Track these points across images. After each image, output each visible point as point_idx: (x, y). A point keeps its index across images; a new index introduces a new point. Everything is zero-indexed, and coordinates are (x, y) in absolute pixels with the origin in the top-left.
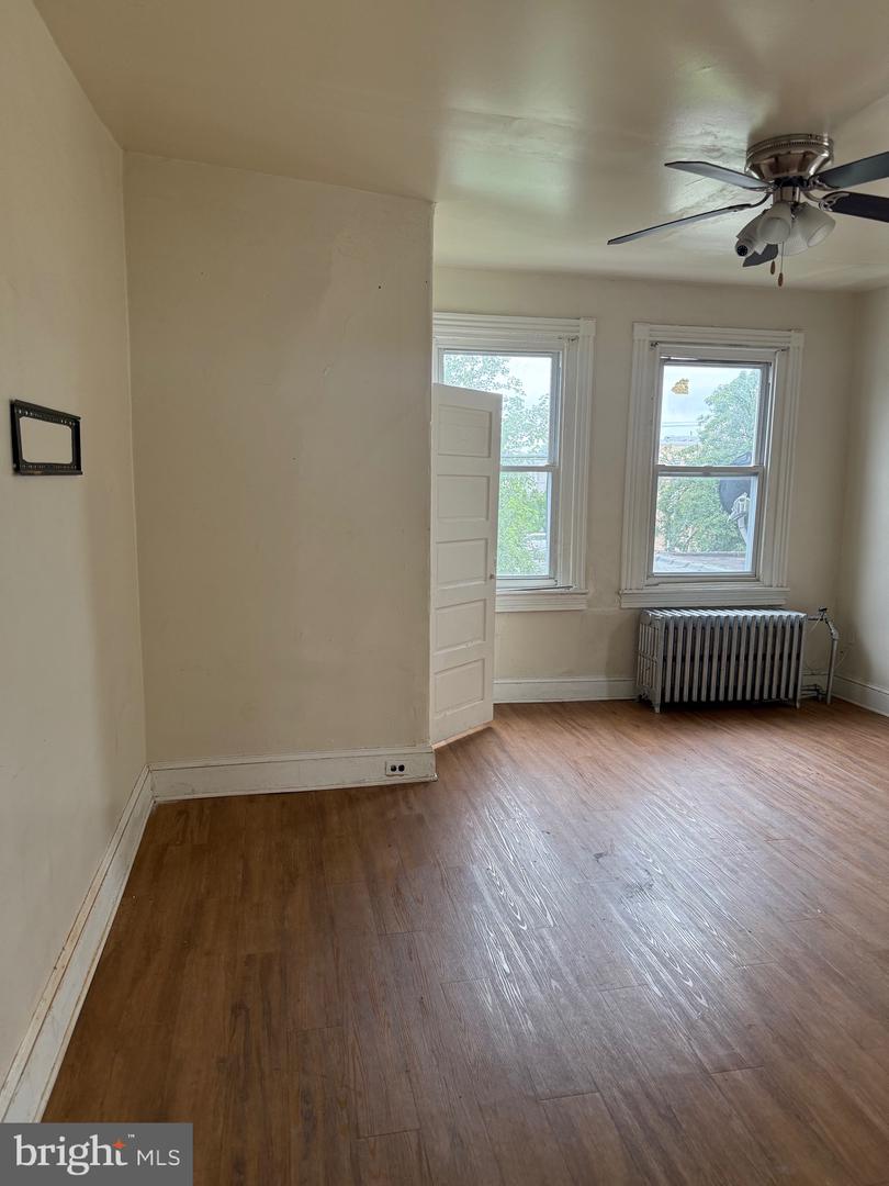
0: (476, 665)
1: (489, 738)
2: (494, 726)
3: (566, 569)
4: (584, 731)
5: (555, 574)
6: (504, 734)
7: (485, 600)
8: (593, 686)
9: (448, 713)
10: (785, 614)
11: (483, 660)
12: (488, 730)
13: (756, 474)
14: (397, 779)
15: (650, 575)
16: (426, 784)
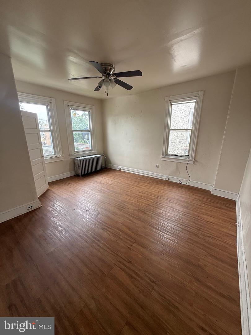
0: (43, 177)
1: (49, 191)
2: (50, 188)
3: (58, 153)
4: (69, 184)
5: (56, 153)
6: (53, 190)
7: (42, 162)
8: (67, 174)
9: (39, 189)
10: (97, 156)
11: (44, 175)
12: (48, 190)
13: (90, 132)
14: (31, 210)
15: (75, 151)
16: (39, 208)
